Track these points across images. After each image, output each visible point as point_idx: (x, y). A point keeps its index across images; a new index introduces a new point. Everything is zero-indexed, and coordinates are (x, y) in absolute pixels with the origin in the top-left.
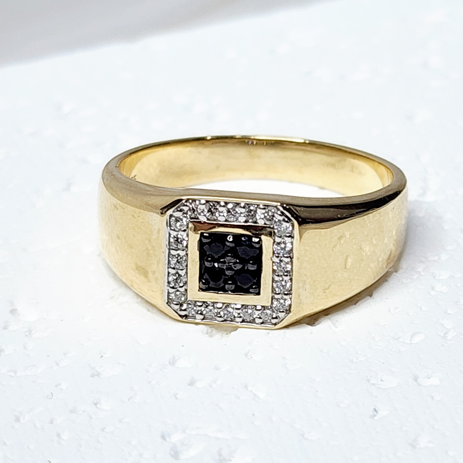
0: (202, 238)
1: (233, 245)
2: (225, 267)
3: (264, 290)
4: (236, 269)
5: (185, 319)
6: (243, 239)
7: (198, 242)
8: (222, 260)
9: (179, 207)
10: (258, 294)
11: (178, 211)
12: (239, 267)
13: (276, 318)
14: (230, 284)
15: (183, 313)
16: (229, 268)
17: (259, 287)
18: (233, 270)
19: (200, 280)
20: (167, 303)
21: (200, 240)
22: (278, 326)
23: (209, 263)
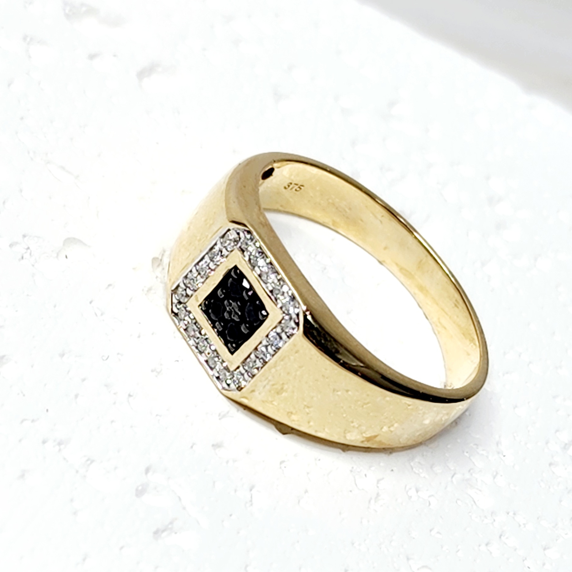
0: (233, 270)
1: (247, 298)
2: (228, 309)
3: (238, 355)
4: (233, 317)
5: (174, 316)
6: (257, 302)
7: (228, 270)
8: (231, 301)
9: (239, 229)
10: (232, 353)
11: (236, 231)
12: (236, 319)
13: (228, 385)
14: (221, 324)
15: (176, 310)
16: (230, 313)
17: (237, 349)
18: (230, 317)
19: (206, 299)
20: (172, 291)
21: (230, 271)
22: (224, 392)
23: (221, 293)
